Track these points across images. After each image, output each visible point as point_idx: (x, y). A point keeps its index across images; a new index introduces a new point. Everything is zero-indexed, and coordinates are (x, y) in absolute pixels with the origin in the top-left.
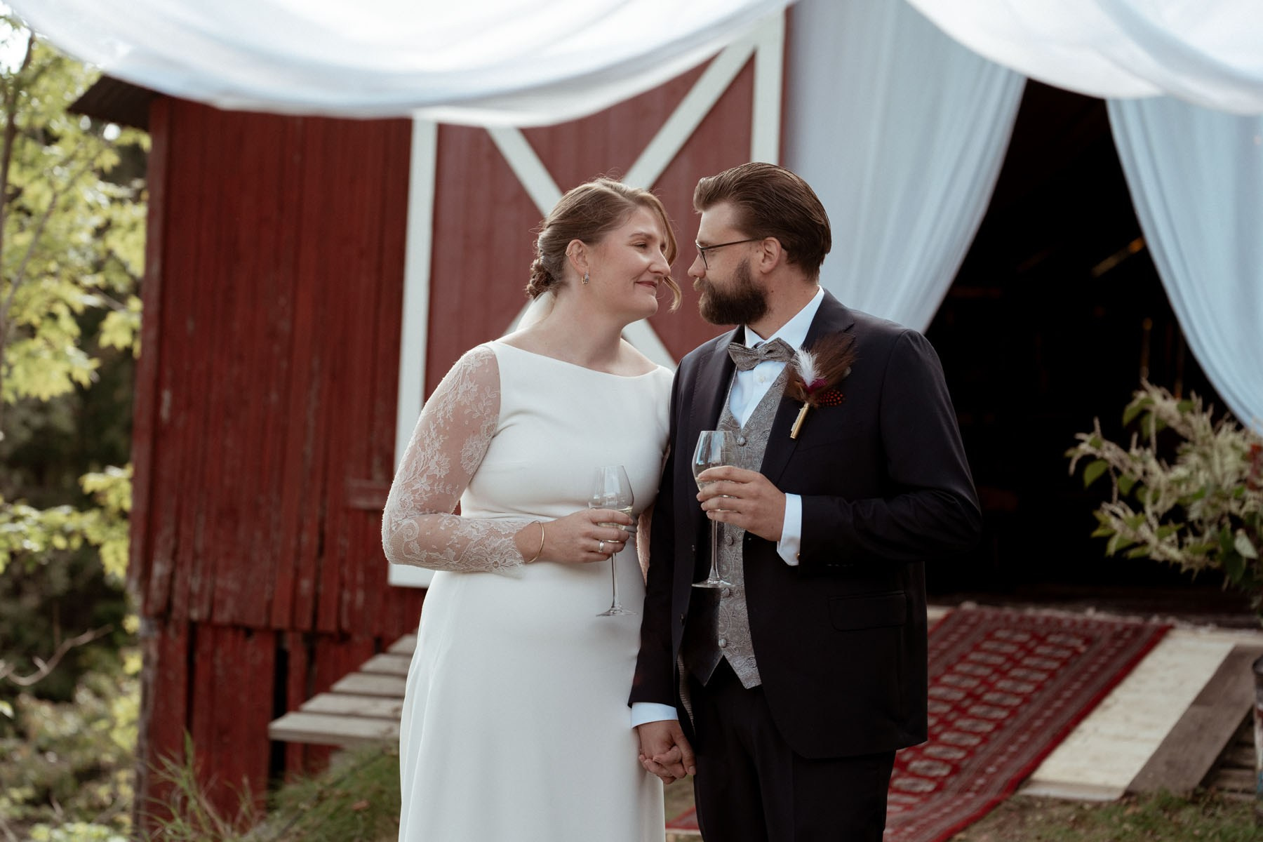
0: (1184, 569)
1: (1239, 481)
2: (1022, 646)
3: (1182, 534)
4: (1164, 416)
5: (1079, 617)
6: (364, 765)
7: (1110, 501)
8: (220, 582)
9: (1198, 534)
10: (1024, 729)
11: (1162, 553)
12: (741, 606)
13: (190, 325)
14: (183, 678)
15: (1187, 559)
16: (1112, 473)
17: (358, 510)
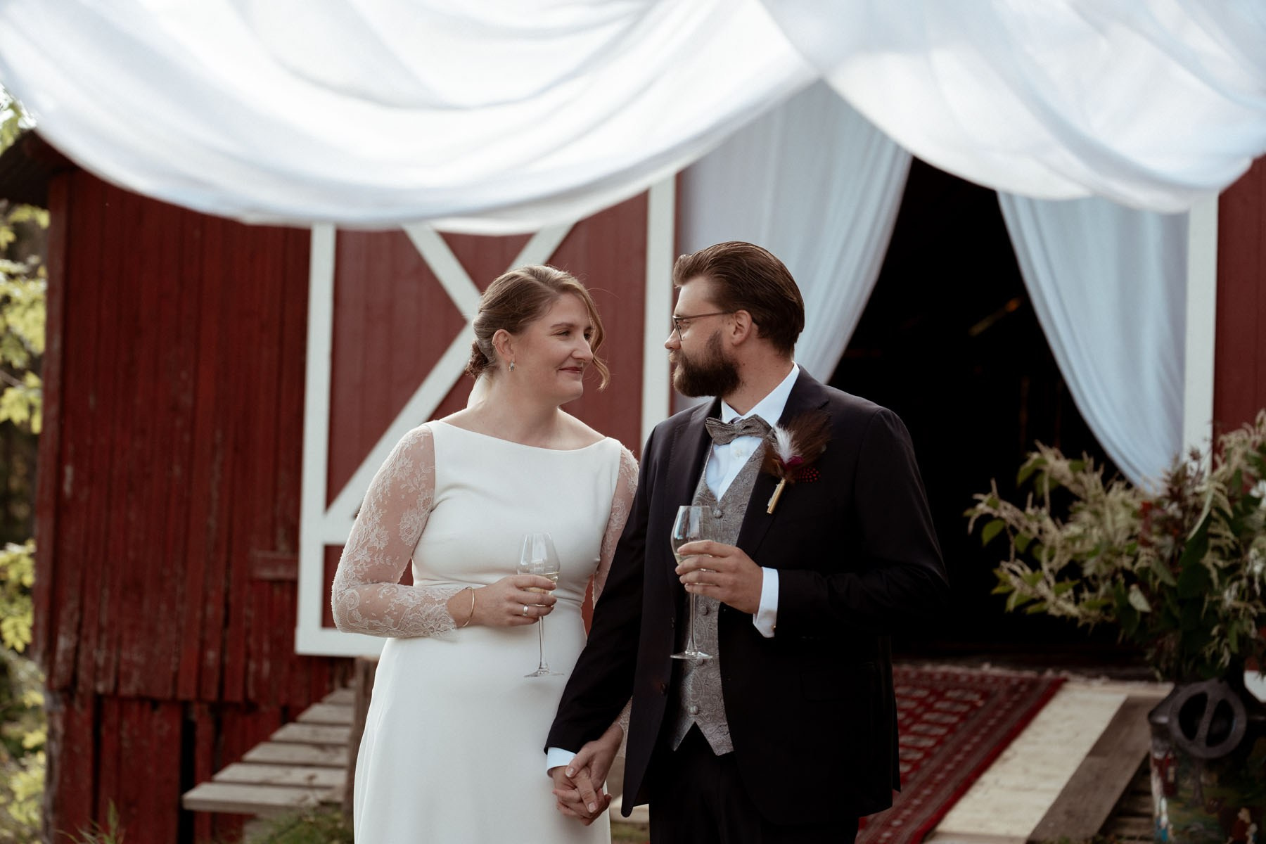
0: (1080, 624)
1: (1130, 538)
2: (921, 701)
3: (1078, 590)
4: (1057, 475)
5: (975, 672)
6: (281, 833)
7: (1007, 560)
8: (125, 655)
9: (1093, 590)
10: (927, 782)
11: (1059, 609)
12: (715, 676)
13: (92, 401)
14: (89, 751)
15: (1083, 613)
16: (1009, 532)
17: (262, 581)
